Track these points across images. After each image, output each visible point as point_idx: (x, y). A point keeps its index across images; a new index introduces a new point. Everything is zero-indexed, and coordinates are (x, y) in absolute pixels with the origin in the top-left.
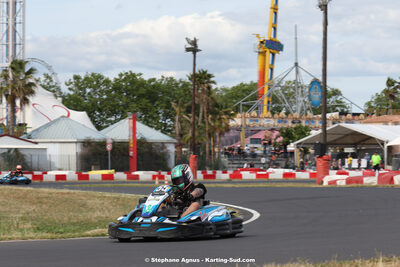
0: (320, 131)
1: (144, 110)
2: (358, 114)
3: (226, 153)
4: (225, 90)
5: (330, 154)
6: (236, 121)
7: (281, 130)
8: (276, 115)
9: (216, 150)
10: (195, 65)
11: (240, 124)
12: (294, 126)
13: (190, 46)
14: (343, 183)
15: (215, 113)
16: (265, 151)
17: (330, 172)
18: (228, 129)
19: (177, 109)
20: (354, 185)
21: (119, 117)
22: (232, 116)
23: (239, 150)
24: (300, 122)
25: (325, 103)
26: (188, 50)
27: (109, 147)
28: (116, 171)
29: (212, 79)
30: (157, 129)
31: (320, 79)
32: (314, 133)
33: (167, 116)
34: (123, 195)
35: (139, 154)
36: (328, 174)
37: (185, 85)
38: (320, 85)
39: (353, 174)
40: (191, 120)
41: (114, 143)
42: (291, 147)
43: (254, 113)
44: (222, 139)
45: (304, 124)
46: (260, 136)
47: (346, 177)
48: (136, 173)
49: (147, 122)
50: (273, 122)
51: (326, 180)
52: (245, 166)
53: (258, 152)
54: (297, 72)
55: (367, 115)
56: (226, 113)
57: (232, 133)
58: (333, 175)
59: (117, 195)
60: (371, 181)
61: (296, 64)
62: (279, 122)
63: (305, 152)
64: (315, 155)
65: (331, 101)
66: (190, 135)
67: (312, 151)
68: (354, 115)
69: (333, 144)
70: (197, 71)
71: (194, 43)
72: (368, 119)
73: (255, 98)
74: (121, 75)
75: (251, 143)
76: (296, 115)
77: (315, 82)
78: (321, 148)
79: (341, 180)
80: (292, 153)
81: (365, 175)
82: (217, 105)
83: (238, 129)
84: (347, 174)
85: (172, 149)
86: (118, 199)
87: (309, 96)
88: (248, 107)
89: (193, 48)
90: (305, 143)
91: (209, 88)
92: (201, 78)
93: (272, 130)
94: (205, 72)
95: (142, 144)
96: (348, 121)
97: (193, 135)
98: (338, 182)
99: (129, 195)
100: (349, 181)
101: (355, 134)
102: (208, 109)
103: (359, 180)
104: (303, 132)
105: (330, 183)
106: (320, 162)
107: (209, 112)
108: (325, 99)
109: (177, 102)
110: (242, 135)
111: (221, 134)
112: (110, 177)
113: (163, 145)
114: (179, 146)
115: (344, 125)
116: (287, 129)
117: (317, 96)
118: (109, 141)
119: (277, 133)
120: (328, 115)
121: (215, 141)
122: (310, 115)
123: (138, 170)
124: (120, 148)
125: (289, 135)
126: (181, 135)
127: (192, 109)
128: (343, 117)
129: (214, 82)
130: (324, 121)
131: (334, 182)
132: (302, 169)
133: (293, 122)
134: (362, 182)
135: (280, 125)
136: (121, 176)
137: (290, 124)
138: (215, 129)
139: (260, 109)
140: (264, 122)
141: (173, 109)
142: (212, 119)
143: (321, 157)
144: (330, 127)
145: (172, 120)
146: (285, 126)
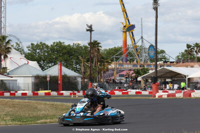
0: (154, 71)
1: (66, 61)
2: (173, 62)
3: (107, 82)
4: (106, 50)
5: (159, 82)
6: (112, 66)
7: (134, 70)
8: (132, 63)
9: (102, 80)
10: (91, 38)
11: (114, 67)
12: (141, 68)
13: (88, 28)
14: (166, 97)
15: (101, 62)
16: (126, 81)
17: (159, 91)
18: (108, 70)
19: (82, 60)
20: (172, 97)
21: (53, 64)
22: (109, 63)
23: (114, 80)
24: (144, 66)
25: (157, 57)
26: (87, 30)
27: (48, 79)
28: (52, 91)
29: (100, 45)
30: (72, 70)
31: (154, 45)
32: (151, 72)
33: (77, 63)
34: (56, 103)
35: (63, 82)
36: (158, 92)
37: (86, 47)
38: (154, 48)
39: (170, 92)
40: (89, 65)
41: (51, 77)
42: (139, 79)
43: (121, 62)
44: (105, 75)
45: (146, 67)
46: (124, 73)
47: (167, 93)
48: (62, 92)
49: (67, 67)
50: (130, 66)
51: (157, 95)
52: (117, 88)
53: (123, 81)
54: (142, 41)
55: (177, 63)
56: (107, 62)
57: (110, 72)
58: (160, 93)
59: (53, 103)
60: (180, 95)
61: (142, 37)
62: (133, 66)
63: (147, 81)
64: (152, 82)
65: (159, 56)
66: (89, 73)
67: (150, 81)
68: (171, 62)
69: (161, 77)
70: (92, 41)
71: (91, 27)
72: (178, 65)
73: (121, 54)
74: (54, 43)
75: (119, 77)
76: (142, 63)
77: (151, 46)
78: (155, 80)
79: (165, 95)
80: (140, 82)
81: (176, 92)
82: (103, 58)
83: (113, 70)
84: (168, 92)
85: (79, 80)
86: (53, 105)
87: (148, 53)
88: (117, 59)
89: (90, 29)
90: (146, 77)
91: (98, 49)
92: (94, 45)
93: (130, 70)
94: (96, 42)
95: (65, 77)
96: (168, 66)
97: (90, 73)
98: (163, 96)
99: (58, 103)
100: (168, 96)
101: (172, 72)
102: (98, 60)
103: (174, 95)
104: (145, 71)
105: (159, 97)
106: (154, 86)
107: (98, 61)
108: (156, 54)
109: (82, 57)
110: (115, 72)
111: (104, 72)
112: (49, 94)
113: (75, 78)
114: (83, 78)
115: (166, 67)
116: (137, 70)
117: (152, 53)
118: (48, 76)
119: (132, 72)
120: (158, 63)
121: (101, 76)
122: (149, 62)
123: (63, 90)
124: (54, 79)
125: (138, 73)
126: (84, 73)
127: (90, 60)
128: (166, 63)
129: (100, 47)
130: (156, 66)
131: (161, 96)
132: (145, 90)
133: (140, 66)
134: (175, 96)
135: (134, 68)
136: (54, 93)
137: (139, 67)
138: (101, 70)
139: (124, 60)
140: (126, 66)
141: (80, 60)
142: (100, 65)
143: (154, 83)
144: (159, 68)
145: (80, 65)
146: (137, 68)
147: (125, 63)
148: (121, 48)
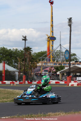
0: (68, 68)
1: (8, 60)
3: (36, 75)
4: (35, 53)
5: (71, 75)
6: (39, 64)
7: (55, 67)
9: (32, 74)
10: (25, 45)
11: (41, 65)
12: (59, 66)
13: (24, 38)
14: (76, 85)
15: (32, 61)
16: (49, 74)
17: (72, 81)
18: (36, 67)
19: (19, 60)
22: (38, 62)
23: (40, 74)
24: (61, 64)
25: (70, 58)
26: (23, 40)
29: (31, 50)
30: (12, 67)
31: (69, 50)
32: (66, 68)
33: (15, 62)
35: (6, 75)
36: (71, 82)
37: (22, 51)
40: (24, 64)
42: (58, 73)
43: (45, 61)
44: (35, 70)
45: (63, 65)
46: (48, 69)
47: (77, 83)
49: (9, 64)
50: (52, 65)
54: (61, 47)
56: (36, 61)
57: (38, 68)
61: (60, 45)
62: (54, 64)
63: (63, 75)
64: (66, 76)
65: (72, 58)
66: (23, 69)
67: (65, 74)
68: (80, 62)
69: (73, 72)
70: (26, 47)
71: (25, 37)
73: (46, 56)
75: (44, 71)
76: (60, 62)
78: (68, 73)
80: (59, 75)
82: (33, 59)
83: (40, 67)
85: (17, 73)
87: (65, 56)
88: (43, 59)
89: (25, 39)
90: (63, 72)
91: (30, 53)
92: (28, 49)
93: (52, 67)
94: (29, 47)
95: (7, 71)
96: (78, 64)
100: (78, 85)
102: (30, 60)
104: (62, 68)
105: (71, 85)
106: (68, 78)
107: (30, 61)
109: (19, 57)
110: (41, 69)
111: (34, 68)
113: (14, 72)
114: (19, 72)
115: (76, 65)
116: (57, 67)
117: (67, 56)
120: (71, 62)
121: (32, 71)
122: (65, 62)
123: (5, 80)
125: (57, 69)
126: (20, 69)
127: (24, 60)
128: (76, 63)
129: (32, 51)
130: (70, 64)
131: (73, 85)
133: (59, 65)
135: (55, 66)
137: (58, 65)
138: (32, 67)
139: (48, 60)
140: (49, 64)
141: (18, 60)
142: (31, 63)
143: (68, 76)
144: (72, 66)
145: (17, 63)
146: (56, 66)
147: (48, 62)
148: (46, 52)
